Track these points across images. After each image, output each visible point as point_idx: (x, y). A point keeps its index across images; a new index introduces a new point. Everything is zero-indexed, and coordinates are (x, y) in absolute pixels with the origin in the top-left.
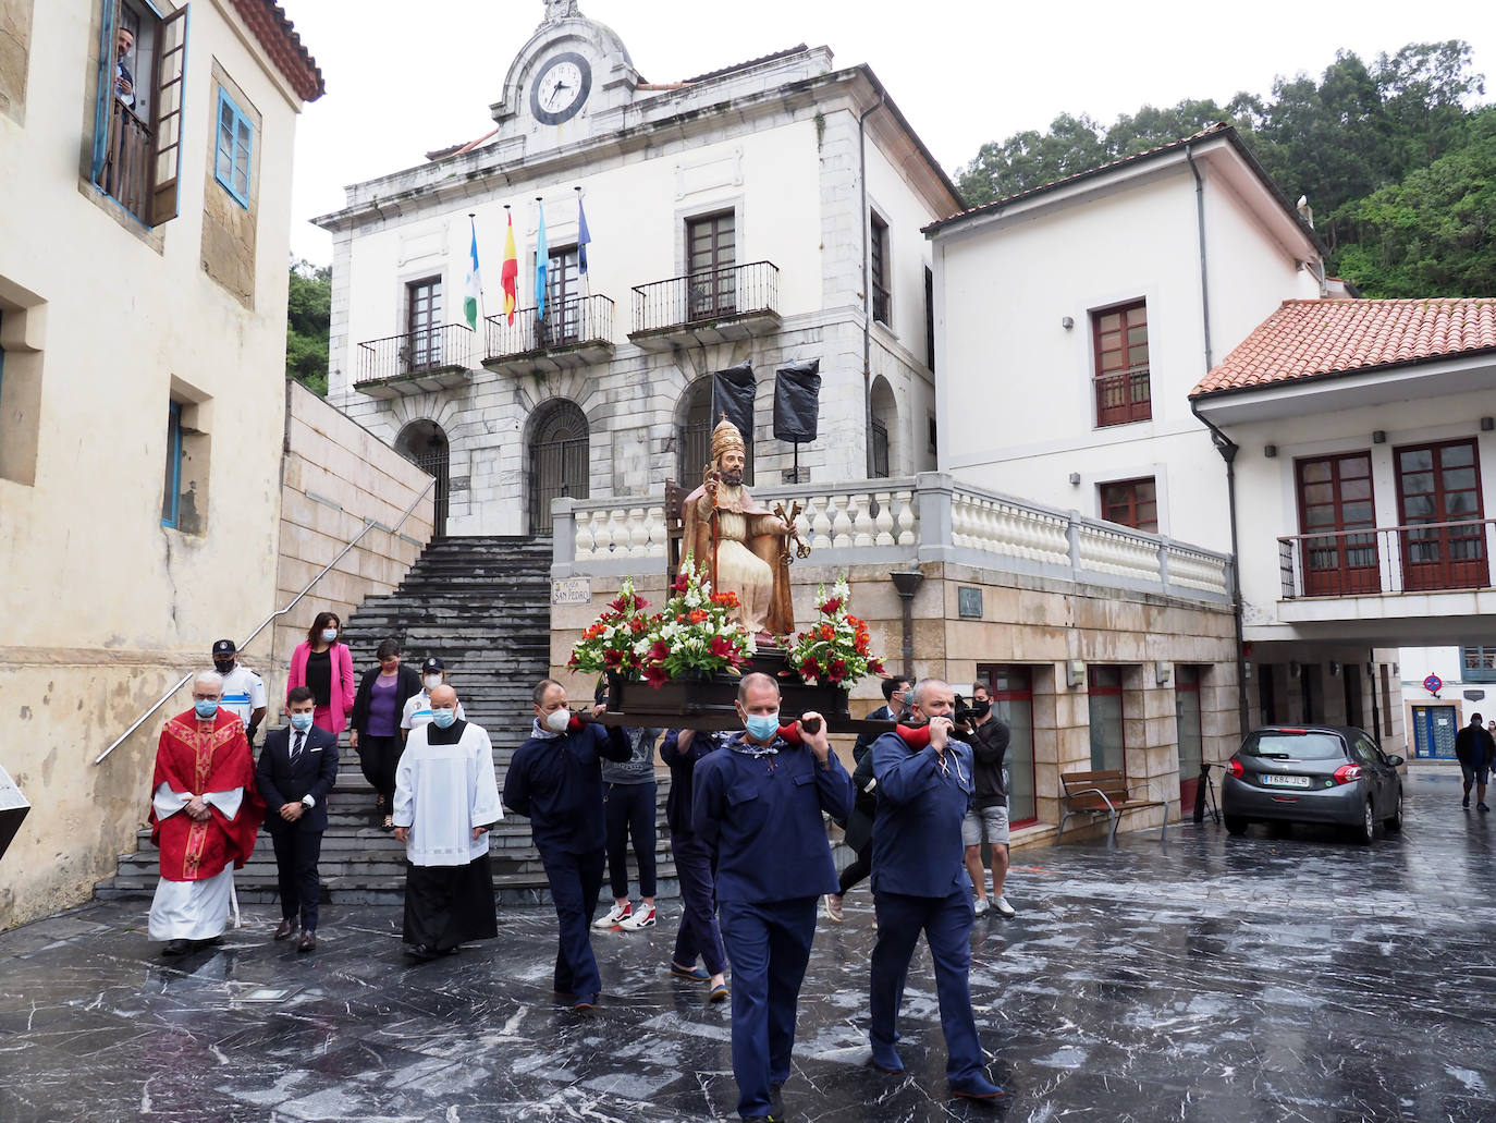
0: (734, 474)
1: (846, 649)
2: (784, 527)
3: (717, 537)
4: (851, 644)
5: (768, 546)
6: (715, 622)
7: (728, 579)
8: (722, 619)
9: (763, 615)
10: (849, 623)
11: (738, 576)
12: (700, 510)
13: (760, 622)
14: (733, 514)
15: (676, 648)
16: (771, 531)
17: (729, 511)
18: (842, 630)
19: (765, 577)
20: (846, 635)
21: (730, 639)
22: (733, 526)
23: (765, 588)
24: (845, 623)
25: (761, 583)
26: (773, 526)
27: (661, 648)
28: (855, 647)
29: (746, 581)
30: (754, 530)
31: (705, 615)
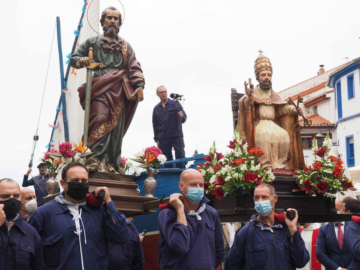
0: (266, 84)
1: (328, 175)
2: (295, 110)
3: (257, 118)
4: (331, 172)
5: (288, 121)
6: (249, 164)
7: (262, 141)
8: (253, 162)
9: (285, 159)
10: (332, 161)
11: (267, 139)
12: (246, 105)
13: (284, 163)
14: (266, 105)
15: (227, 179)
16: (289, 113)
17: (263, 104)
18: (327, 165)
19: (284, 138)
20: (328, 167)
21: (257, 172)
22: (267, 111)
23: (285, 144)
24: (329, 161)
25: (283, 142)
26: (290, 110)
27: (221, 179)
28: (334, 173)
29: (274, 141)
30: (280, 113)
31: (244, 160)
